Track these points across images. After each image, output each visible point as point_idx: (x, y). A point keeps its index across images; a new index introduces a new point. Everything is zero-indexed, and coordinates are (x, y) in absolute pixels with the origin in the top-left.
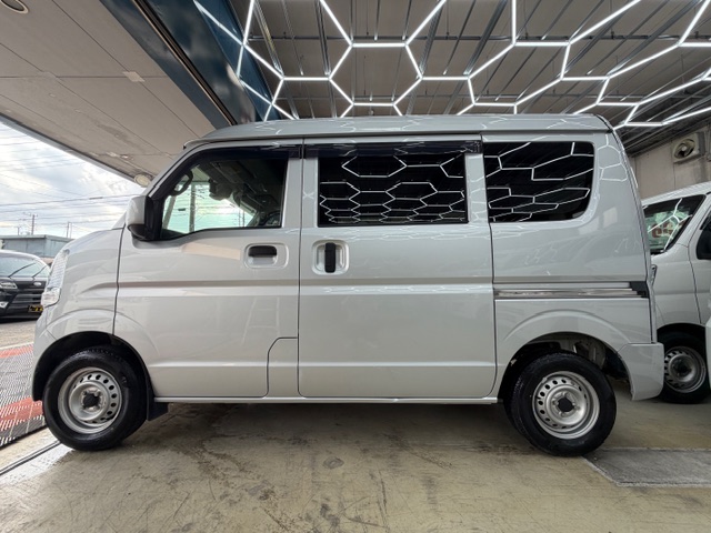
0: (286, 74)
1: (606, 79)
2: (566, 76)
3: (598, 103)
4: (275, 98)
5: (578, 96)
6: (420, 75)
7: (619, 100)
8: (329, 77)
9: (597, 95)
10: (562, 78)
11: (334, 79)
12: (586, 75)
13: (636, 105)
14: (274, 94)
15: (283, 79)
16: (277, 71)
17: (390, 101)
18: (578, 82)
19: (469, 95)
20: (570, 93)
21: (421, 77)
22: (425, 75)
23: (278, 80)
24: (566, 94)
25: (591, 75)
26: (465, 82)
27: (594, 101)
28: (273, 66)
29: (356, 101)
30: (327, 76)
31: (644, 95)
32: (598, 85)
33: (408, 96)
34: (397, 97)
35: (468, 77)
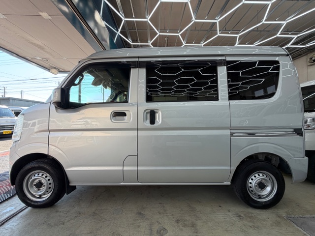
0: (126, 17)
1: (285, 23)
2: (266, 21)
3: (278, 35)
4: (120, 30)
5: (269, 31)
6: (194, 19)
7: (288, 34)
8: (148, 19)
9: (278, 31)
10: (264, 22)
11: (150, 20)
12: (275, 21)
13: (296, 37)
14: (119, 28)
15: (124, 19)
16: (121, 15)
17: (177, 33)
18: (271, 24)
19: (217, 30)
20: (265, 30)
21: (194, 20)
22: (195, 19)
23: (121, 20)
24: (263, 31)
25: (278, 21)
26: (216, 23)
27: (276, 34)
28: (119, 12)
29: (160, 32)
30: (147, 18)
31: (300, 31)
32: (280, 26)
33: (187, 30)
34: (181, 30)
35: (217, 21)
